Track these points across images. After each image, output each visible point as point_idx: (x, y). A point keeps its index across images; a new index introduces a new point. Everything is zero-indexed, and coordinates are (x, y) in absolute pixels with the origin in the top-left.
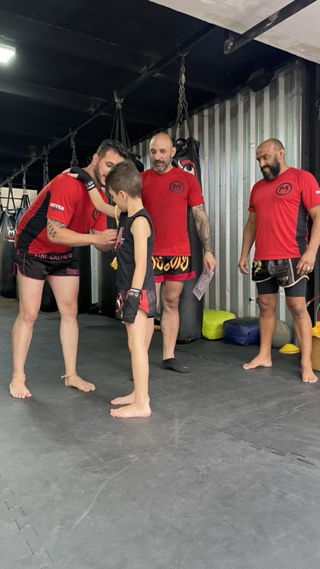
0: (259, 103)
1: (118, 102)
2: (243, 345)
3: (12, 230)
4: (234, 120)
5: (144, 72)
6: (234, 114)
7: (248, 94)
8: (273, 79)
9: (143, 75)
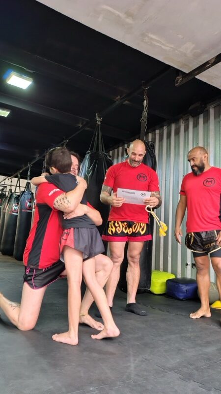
0: (196, 125)
1: (99, 120)
2: (182, 300)
3: (16, 206)
4: (177, 136)
5: (117, 100)
6: (177, 132)
7: (188, 119)
8: (206, 109)
9: (117, 102)
